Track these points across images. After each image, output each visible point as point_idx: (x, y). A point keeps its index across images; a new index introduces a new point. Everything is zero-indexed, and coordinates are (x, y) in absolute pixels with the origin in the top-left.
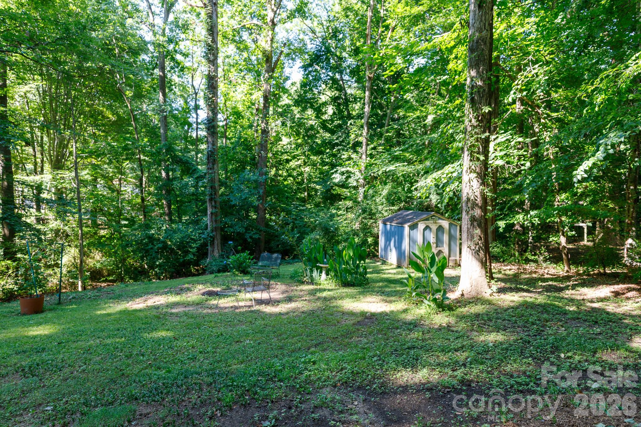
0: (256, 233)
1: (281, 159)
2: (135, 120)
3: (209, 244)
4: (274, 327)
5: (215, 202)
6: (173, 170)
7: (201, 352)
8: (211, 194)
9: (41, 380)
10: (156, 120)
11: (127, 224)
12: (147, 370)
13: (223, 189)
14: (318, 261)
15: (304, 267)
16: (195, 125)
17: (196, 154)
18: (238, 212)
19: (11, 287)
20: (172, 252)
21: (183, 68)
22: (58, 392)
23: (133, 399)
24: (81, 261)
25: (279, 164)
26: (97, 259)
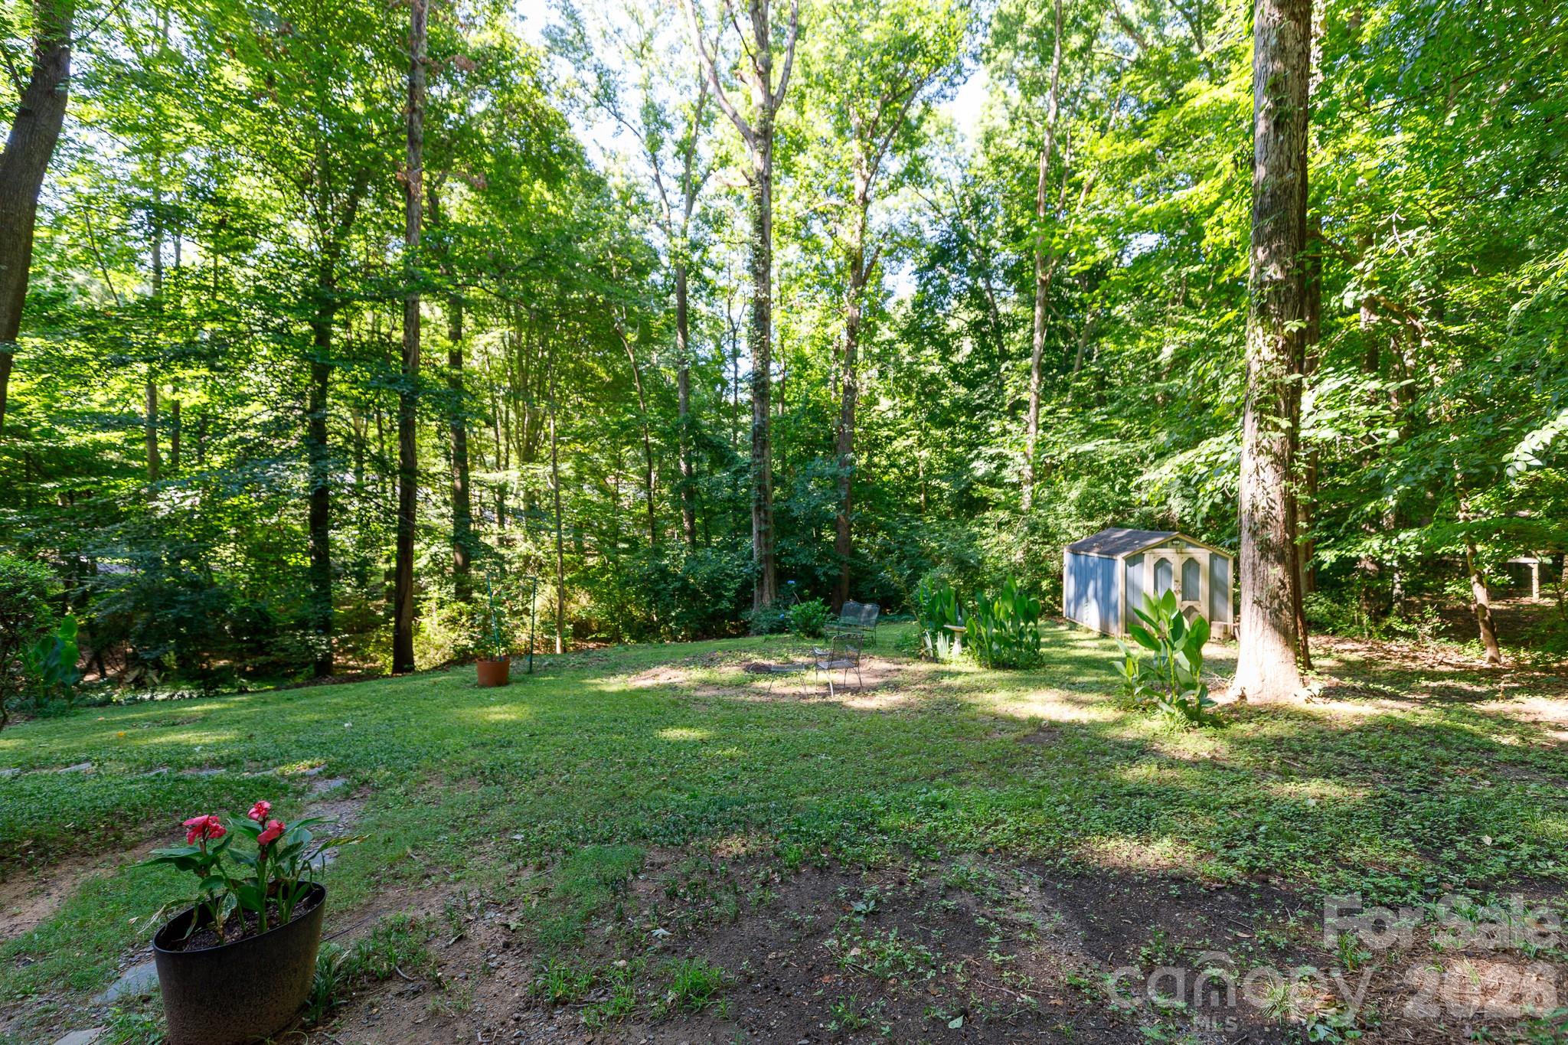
0: (834, 567)
1: (877, 436)
2: (641, 379)
3: (755, 584)
4: (869, 734)
5: (766, 513)
6: (699, 460)
7: (744, 769)
8: (759, 500)
9: (507, 790)
10: (671, 376)
11: (627, 549)
12: (660, 791)
13: (778, 491)
14: (946, 620)
15: (920, 628)
16: (732, 384)
17: (735, 432)
18: (803, 529)
19: (464, 642)
20: (695, 595)
21: (714, 289)
22: (531, 813)
23: (640, 836)
24: (561, 607)
25: (874, 445)
26: (582, 603)
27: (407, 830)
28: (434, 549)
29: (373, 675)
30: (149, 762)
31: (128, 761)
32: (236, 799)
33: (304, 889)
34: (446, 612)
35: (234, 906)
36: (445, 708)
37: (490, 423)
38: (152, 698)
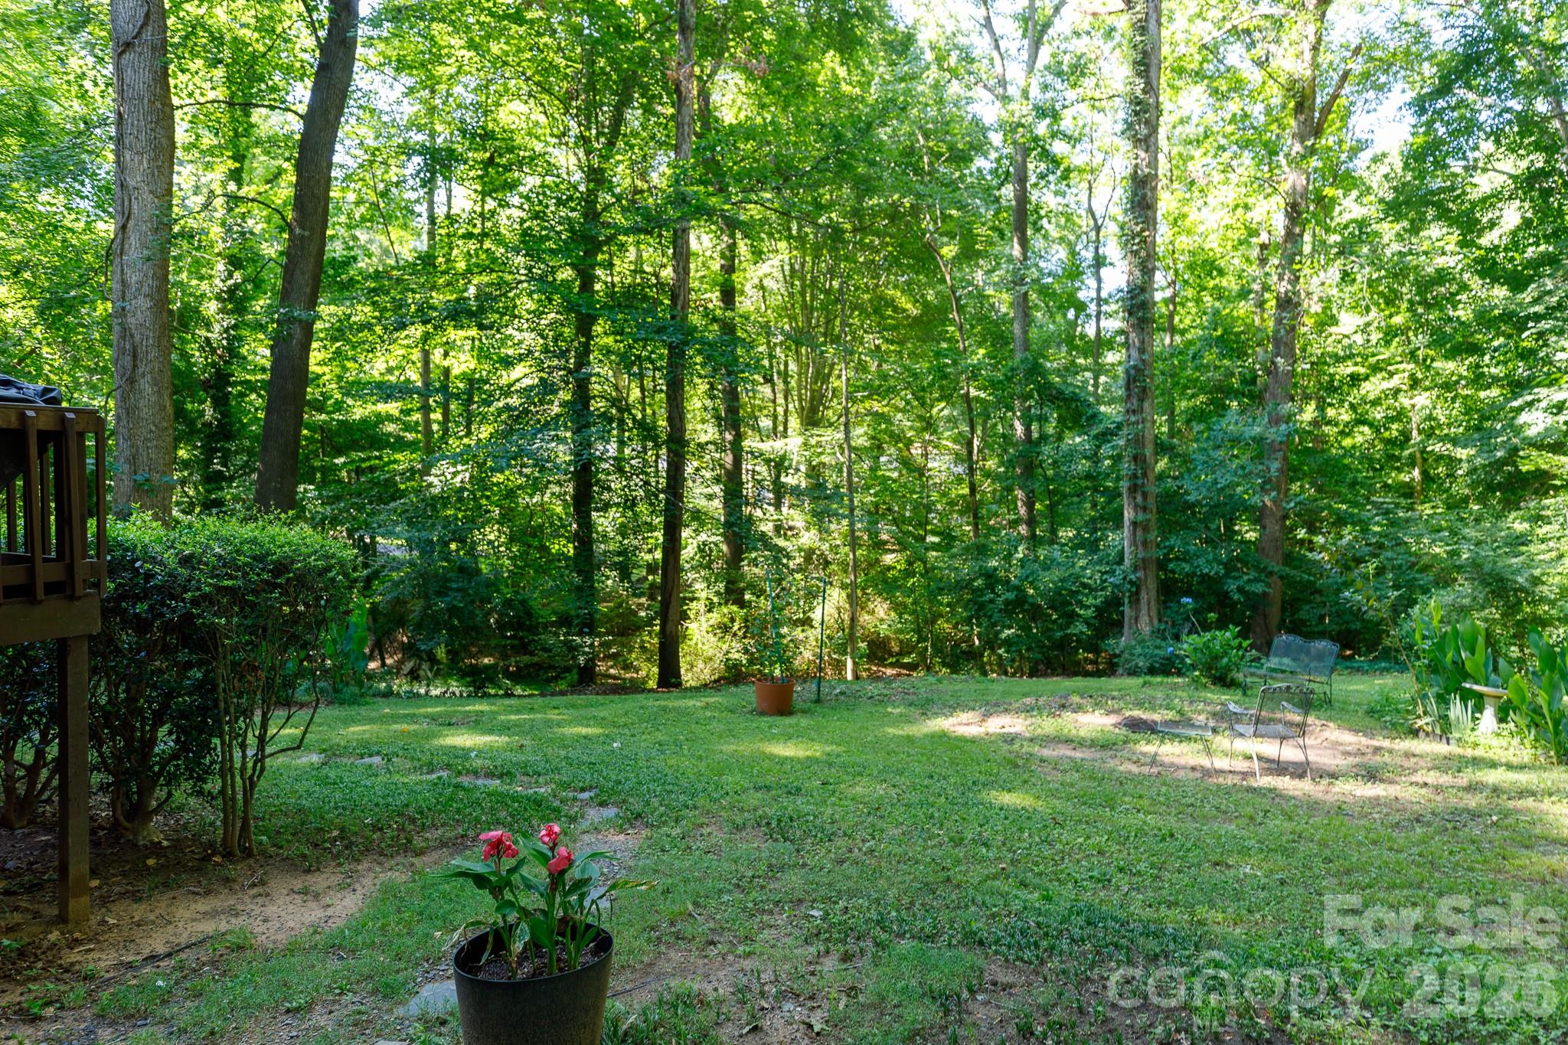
0: (1257, 580)
1: (1332, 376)
2: (960, 309)
3: (1126, 601)
4: (1326, 845)
5: (1145, 495)
6: (1042, 419)
7: (1121, 870)
8: (1135, 476)
9: (798, 851)
10: (1003, 303)
11: (938, 544)
12: (997, 883)
13: (1162, 464)
14: (1466, 676)
15: (1416, 687)
16: (1093, 307)
17: (1096, 378)
18: (1205, 521)
19: (737, 656)
20: (1035, 613)
21: (1068, 170)
22: (830, 885)
23: (975, 941)
24: (853, 619)
25: (1330, 390)
26: (880, 616)
27: (686, 881)
28: (703, 537)
29: (636, 688)
30: (431, 763)
31: (412, 759)
32: (512, 816)
33: (591, 933)
34: (715, 617)
35: (527, 939)
36: (720, 736)
37: (768, 380)
38: (427, 693)
